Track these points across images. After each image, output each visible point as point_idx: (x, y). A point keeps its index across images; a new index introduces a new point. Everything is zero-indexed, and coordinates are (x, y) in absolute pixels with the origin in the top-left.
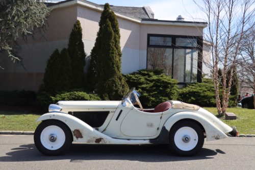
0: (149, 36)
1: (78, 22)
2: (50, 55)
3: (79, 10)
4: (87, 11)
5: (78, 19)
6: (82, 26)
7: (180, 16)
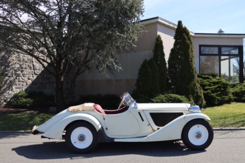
0: (200, 46)
1: (159, 36)
2: (141, 64)
3: (159, 26)
4: (163, 27)
5: (159, 33)
6: (163, 39)
7: (221, 30)
